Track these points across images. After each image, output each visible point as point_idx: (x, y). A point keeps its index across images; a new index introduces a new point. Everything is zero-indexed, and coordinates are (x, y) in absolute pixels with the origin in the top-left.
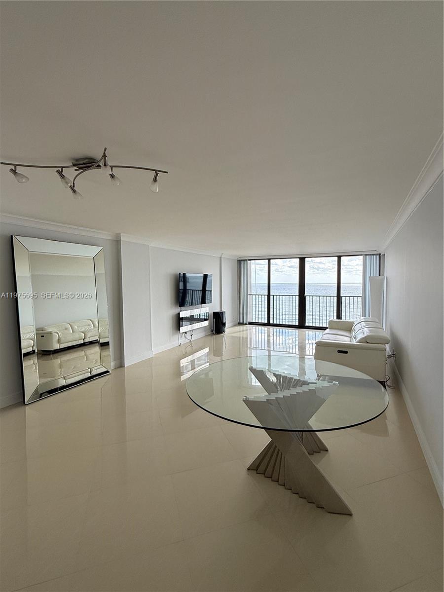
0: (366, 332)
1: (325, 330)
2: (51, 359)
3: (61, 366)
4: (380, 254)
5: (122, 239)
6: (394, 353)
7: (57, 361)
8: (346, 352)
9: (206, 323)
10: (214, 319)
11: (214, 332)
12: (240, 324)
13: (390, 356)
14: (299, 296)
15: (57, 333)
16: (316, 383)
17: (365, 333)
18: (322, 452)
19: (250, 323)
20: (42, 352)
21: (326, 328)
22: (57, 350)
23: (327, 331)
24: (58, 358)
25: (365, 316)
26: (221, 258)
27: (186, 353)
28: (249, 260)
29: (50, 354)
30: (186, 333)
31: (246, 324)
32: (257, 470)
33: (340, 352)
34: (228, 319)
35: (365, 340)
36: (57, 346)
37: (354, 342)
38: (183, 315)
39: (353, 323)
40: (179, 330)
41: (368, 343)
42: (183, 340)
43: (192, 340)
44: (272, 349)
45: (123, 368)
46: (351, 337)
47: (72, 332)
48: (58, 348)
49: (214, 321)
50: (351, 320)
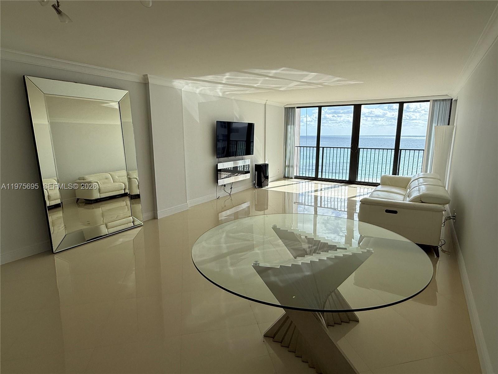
0: (423, 189)
1: (377, 186)
2: (93, 208)
3: (103, 215)
4: (452, 99)
5: (150, 81)
6: (454, 214)
7: (99, 210)
8: (395, 212)
9: (248, 176)
10: (256, 172)
11: (256, 185)
12: (286, 178)
13: (449, 218)
14: (352, 148)
15: (97, 183)
16: (346, 249)
17: (421, 191)
18: (351, 322)
19: (297, 177)
20: (84, 201)
21: (379, 184)
22: (98, 199)
23: (379, 187)
24: (99, 207)
25: (426, 172)
26: (265, 105)
27: (225, 206)
28: (298, 108)
29: (92, 204)
30: (225, 185)
31: (292, 178)
32: (273, 338)
33: (387, 211)
34: (272, 173)
35: (421, 199)
36: (97, 196)
37: (407, 201)
38: (220, 166)
39: (410, 179)
40: (217, 183)
41: (422, 202)
42: (221, 193)
43: (231, 194)
44: (319, 205)
45: (156, 220)
46: (405, 195)
47: (113, 182)
48: (99, 198)
49: (256, 174)
50: (409, 176)
